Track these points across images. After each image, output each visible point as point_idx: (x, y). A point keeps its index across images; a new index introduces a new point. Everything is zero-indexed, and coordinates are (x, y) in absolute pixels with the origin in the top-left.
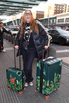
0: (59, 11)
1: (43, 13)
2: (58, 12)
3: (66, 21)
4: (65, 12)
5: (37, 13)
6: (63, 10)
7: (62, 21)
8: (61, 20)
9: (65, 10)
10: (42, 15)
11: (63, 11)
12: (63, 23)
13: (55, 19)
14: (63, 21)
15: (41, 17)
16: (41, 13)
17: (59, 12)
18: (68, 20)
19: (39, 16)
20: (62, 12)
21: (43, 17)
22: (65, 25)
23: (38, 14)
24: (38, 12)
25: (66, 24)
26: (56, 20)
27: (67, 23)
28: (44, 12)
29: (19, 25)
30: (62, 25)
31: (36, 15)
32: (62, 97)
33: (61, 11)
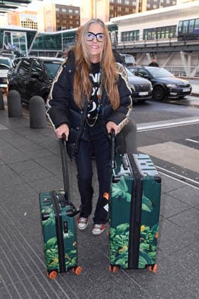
0: (124, 6)
1: (77, 12)
2: (127, 10)
3: (144, 39)
4: (139, 11)
5: (58, 10)
6: (134, 3)
7: (133, 37)
8: (131, 35)
9: (140, 5)
10: (74, 17)
11: (135, 7)
12: (137, 43)
13: (114, 32)
14: (137, 38)
15: (72, 25)
16: (70, 11)
17: (123, 10)
18: (149, 34)
19: (65, 22)
20: (131, 12)
21: (78, 23)
22: (141, 48)
23: (61, 16)
24: (61, 9)
25: (146, 45)
26: (117, 33)
27: (147, 43)
28: (78, 9)
29: (5, 48)
30: (135, 48)
31: (57, 18)
32: (170, 255)
33: (127, 6)
